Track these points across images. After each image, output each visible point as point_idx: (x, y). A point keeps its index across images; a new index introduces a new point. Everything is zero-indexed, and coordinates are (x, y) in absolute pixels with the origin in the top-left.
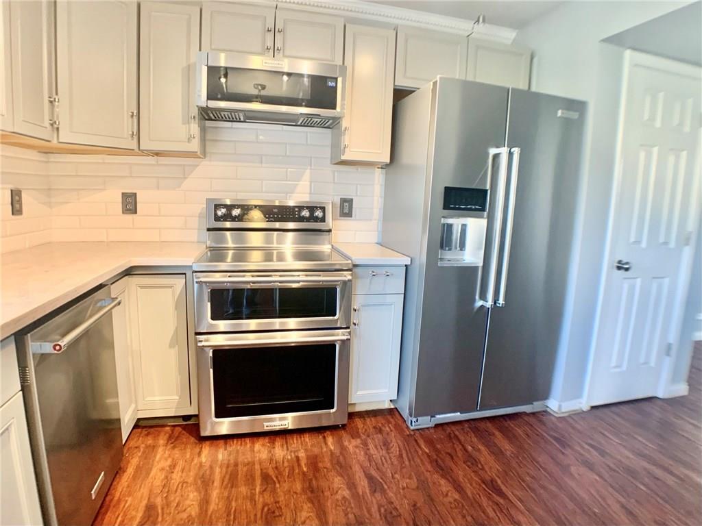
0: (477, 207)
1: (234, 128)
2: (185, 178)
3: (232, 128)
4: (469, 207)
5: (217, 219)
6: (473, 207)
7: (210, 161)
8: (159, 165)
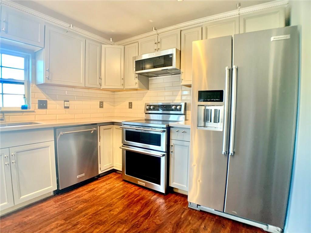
0: (217, 100)
1: (157, 79)
2: (144, 97)
3: (156, 79)
4: (212, 100)
5: (147, 110)
6: (215, 100)
7: (150, 91)
8: (137, 93)
